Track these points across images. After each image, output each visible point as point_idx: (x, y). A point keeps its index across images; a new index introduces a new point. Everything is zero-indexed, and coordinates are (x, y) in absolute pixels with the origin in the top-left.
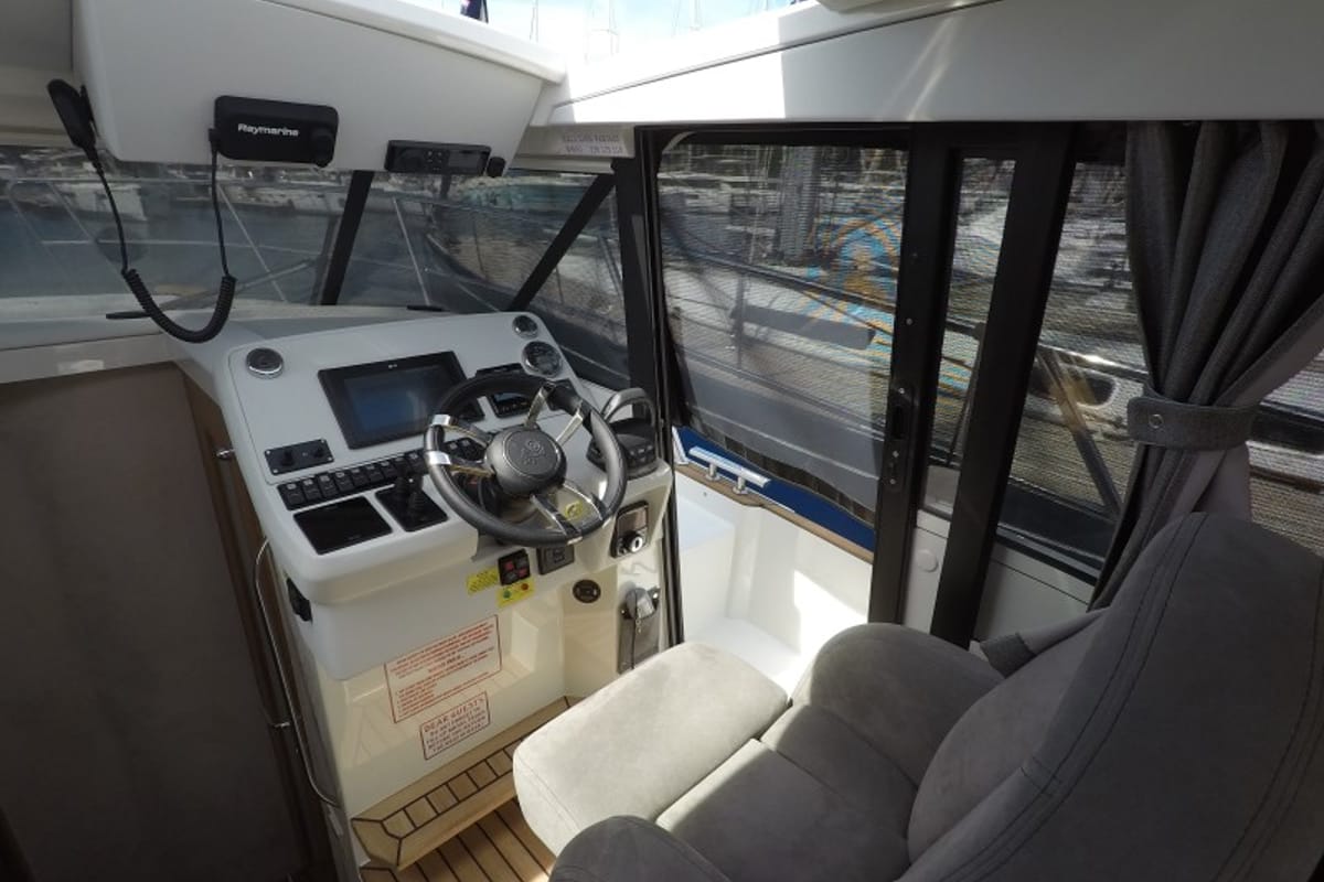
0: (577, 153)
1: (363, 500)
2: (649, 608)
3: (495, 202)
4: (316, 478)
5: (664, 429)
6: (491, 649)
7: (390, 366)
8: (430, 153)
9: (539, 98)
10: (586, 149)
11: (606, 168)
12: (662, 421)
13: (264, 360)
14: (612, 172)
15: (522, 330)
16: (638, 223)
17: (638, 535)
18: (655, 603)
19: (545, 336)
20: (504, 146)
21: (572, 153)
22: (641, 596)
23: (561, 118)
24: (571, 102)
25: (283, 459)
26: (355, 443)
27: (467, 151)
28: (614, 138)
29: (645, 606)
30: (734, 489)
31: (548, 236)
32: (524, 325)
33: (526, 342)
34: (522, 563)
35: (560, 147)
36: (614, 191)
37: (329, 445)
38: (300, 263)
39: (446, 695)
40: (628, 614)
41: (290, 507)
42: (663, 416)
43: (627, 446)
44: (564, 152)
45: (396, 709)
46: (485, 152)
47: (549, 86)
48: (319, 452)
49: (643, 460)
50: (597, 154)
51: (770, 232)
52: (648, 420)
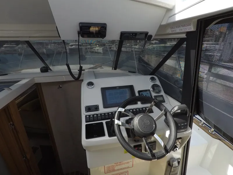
0: (174, 32)
1: (102, 123)
2: (177, 165)
3: (154, 49)
4: (93, 115)
5: (191, 116)
6: (131, 162)
7: (117, 88)
8: (131, 35)
9: (165, 15)
10: (178, 30)
11: (184, 36)
12: (190, 114)
13: (90, 84)
14: (186, 37)
15: (152, 80)
16: (193, 53)
17: (177, 147)
18: (179, 163)
19: (158, 83)
20: (152, 32)
21: (173, 32)
22: (175, 161)
23: (171, 20)
24: (175, 14)
25: (89, 109)
26: (105, 107)
27: (141, 33)
28: (189, 25)
29: (175, 163)
30: (210, 131)
31: (164, 56)
32: (153, 79)
33: (153, 84)
34: (140, 148)
35: (169, 31)
36: (185, 43)
37: (99, 107)
38: (110, 61)
39: (118, 170)
40: (169, 164)
41: (86, 122)
42: (191, 112)
43: (178, 122)
44: (171, 32)
45: (105, 171)
46: (146, 34)
47: (169, 11)
48: (96, 108)
49: (183, 127)
50: (182, 31)
51: (219, 54)
52: (186, 114)
